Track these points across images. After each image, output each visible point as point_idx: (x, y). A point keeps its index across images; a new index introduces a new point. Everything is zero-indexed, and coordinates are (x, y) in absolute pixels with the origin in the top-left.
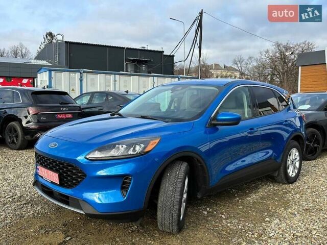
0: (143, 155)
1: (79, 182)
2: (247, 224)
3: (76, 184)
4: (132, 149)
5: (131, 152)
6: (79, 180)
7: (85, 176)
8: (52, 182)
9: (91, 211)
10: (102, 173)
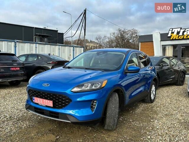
0: (101, 89)
1: (67, 105)
2: (144, 123)
3: (64, 106)
4: (94, 86)
5: (93, 88)
6: (67, 103)
7: (71, 101)
8: (47, 106)
9: (74, 120)
10: (78, 100)
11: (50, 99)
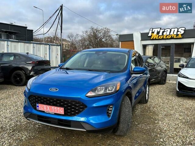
0: (116, 92)
1: (81, 111)
3: (78, 113)
4: (108, 89)
5: (108, 92)
6: (81, 110)
7: (86, 107)
8: (55, 114)
10: (94, 105)
11: (61, 106)
